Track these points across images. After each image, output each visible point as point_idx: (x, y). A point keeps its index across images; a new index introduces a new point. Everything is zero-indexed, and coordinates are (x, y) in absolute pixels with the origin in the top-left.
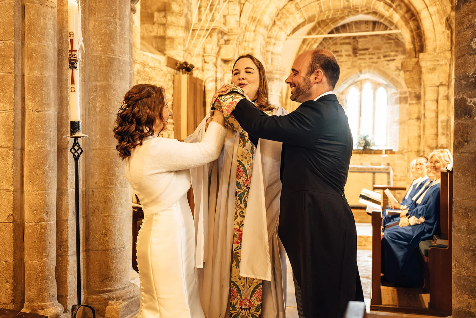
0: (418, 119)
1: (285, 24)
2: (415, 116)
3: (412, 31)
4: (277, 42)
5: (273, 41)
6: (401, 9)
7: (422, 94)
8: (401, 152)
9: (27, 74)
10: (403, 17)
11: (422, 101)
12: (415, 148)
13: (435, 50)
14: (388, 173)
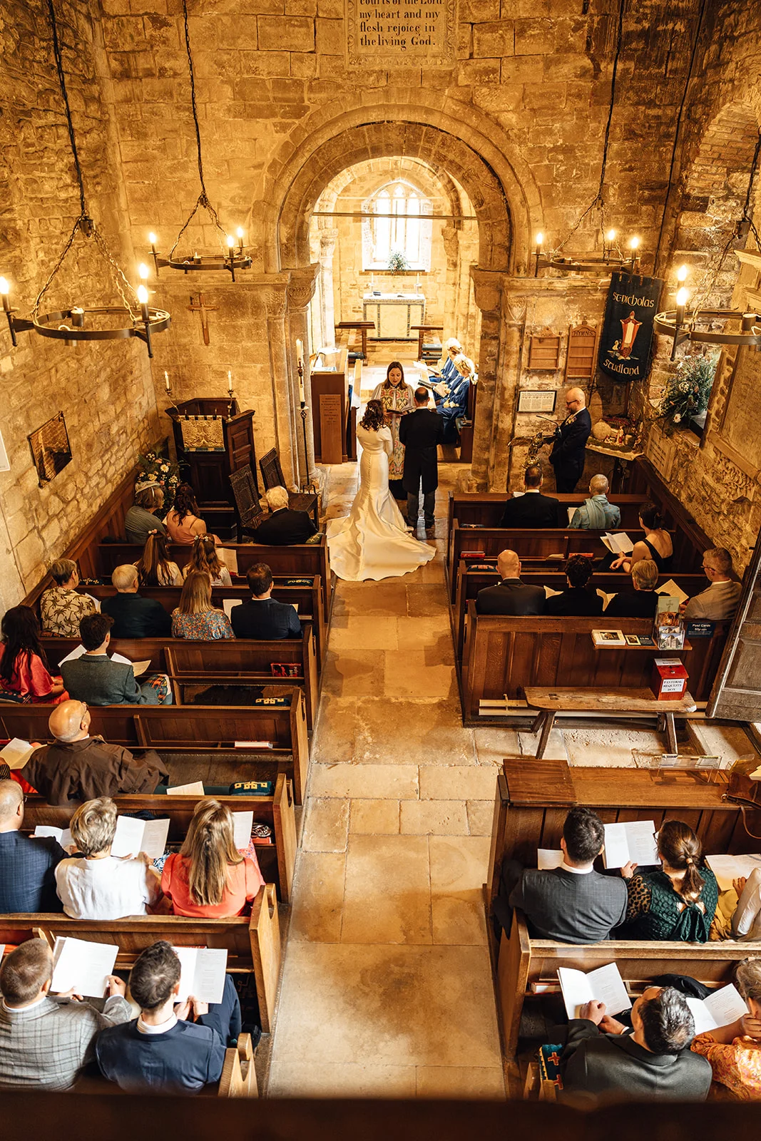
0: (454, 284)
1: (337, 186)
2: (452, 282)
3: (452, 201)
4: (329, 204)
5: (326, 203)
6: (444, 178)
7: (458, 263)
8: (433, 273)
9: (275, 380)
10: (445, 186)
11: (458, 268)
12: (451, 310)
13: (471, 229)
14: (423, 306)
